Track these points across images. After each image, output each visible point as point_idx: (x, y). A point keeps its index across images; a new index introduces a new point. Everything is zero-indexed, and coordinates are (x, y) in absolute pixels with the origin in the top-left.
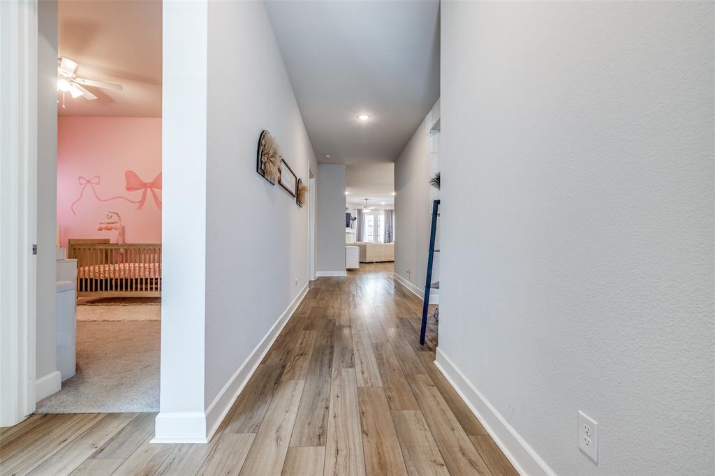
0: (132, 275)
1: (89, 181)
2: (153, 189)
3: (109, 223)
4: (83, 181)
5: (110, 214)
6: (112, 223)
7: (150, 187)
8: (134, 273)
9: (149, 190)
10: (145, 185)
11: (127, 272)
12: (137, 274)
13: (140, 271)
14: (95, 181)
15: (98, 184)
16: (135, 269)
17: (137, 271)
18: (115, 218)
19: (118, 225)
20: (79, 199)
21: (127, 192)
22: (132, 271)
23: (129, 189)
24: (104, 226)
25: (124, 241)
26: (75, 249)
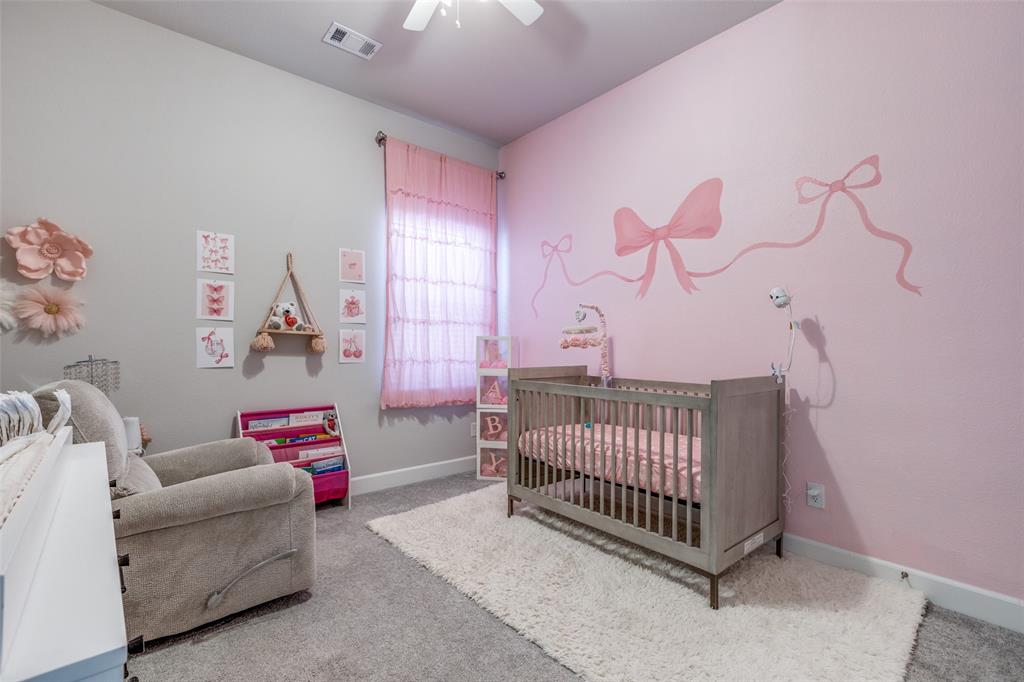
0: (619, 475)
1: (555, 248)
2: (672, 240)
3: (582, 332)
4: (548, 250)
5: (583, 310)
6: (588, 331)
7: (664, 238)
8: (626, 470)
9: (662, 243)
10: (653, 236)
11: (609, 463)
12: (632, 475)
13: (651, 473)
14: (564, 246)
15: (569, 250)
16: (626, 461)
17: (631, 467)
18: (593, 320)
19: (598, 335)
20: (543, 287)
21: (621, 258)
22: (620, 464)
23: (621, 251)
24: (570, 338)
25: (612, 372)
26: (518, 391)
